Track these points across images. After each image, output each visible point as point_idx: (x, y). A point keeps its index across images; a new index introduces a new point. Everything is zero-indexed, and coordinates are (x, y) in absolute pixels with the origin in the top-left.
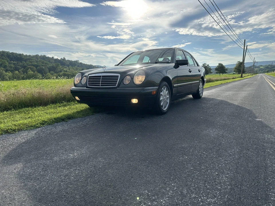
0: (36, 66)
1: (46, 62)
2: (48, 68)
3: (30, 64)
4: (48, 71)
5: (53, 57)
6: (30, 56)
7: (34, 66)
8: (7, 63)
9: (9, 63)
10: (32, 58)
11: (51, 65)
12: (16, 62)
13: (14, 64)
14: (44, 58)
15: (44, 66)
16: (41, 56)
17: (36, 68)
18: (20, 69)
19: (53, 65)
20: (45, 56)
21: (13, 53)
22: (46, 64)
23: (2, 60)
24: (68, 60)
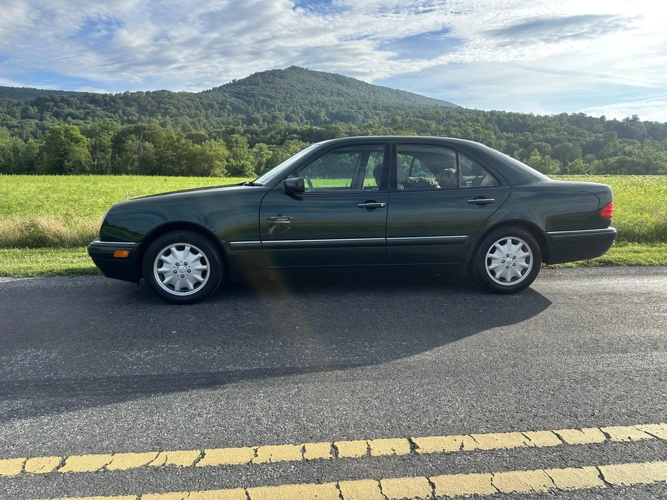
0: (553, 142)
1: (580, 131)
2: (582, 145)
3: (541, 136)
4: (580, 155)
5: (603, 117)
6: (546, 117)
7: (547, 141)
8: (494, 137)
9: (499, 138)
10: (549, 122)
11: (593, 138)
12: (511, 135)
13: (508, 139)
14: (580, 120)
15: (574, 140)
16: (574, 116)
17: (553, 145)
18: (517, 150)
19: (596, 137)
20: (582, 115)
21: (510, 114)
22: (579, 135)
23: (486, 131)
24: (646, 123)
